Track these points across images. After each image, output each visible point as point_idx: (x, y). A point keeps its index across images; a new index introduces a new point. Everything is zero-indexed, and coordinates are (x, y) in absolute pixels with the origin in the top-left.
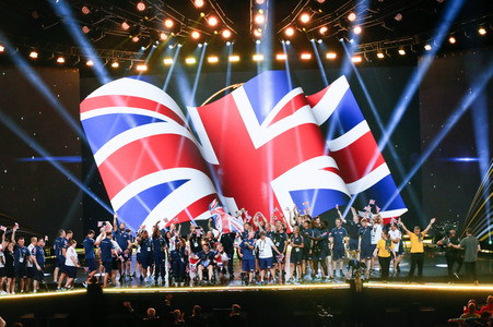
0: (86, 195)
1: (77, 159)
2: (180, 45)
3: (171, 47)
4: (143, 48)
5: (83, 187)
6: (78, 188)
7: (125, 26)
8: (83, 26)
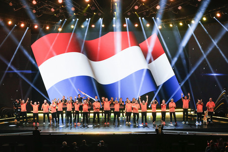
0: (33, 88)
1: (30, 72)
2: (78, 19)
3: (74, 20)
4: (61, 20)
5: (32, 85)
6: (30, 85)
7: (53, 10)
8: (33, 9)
